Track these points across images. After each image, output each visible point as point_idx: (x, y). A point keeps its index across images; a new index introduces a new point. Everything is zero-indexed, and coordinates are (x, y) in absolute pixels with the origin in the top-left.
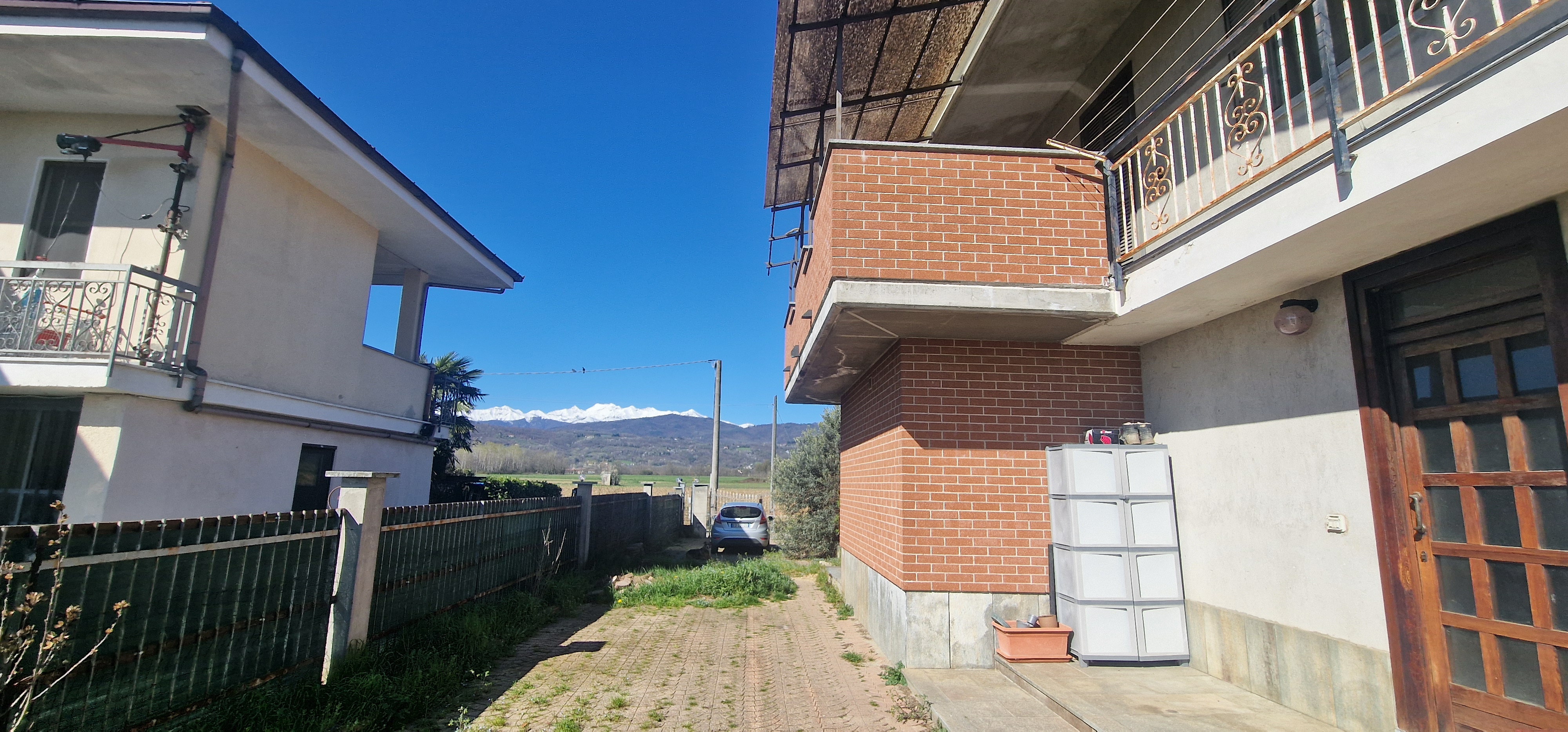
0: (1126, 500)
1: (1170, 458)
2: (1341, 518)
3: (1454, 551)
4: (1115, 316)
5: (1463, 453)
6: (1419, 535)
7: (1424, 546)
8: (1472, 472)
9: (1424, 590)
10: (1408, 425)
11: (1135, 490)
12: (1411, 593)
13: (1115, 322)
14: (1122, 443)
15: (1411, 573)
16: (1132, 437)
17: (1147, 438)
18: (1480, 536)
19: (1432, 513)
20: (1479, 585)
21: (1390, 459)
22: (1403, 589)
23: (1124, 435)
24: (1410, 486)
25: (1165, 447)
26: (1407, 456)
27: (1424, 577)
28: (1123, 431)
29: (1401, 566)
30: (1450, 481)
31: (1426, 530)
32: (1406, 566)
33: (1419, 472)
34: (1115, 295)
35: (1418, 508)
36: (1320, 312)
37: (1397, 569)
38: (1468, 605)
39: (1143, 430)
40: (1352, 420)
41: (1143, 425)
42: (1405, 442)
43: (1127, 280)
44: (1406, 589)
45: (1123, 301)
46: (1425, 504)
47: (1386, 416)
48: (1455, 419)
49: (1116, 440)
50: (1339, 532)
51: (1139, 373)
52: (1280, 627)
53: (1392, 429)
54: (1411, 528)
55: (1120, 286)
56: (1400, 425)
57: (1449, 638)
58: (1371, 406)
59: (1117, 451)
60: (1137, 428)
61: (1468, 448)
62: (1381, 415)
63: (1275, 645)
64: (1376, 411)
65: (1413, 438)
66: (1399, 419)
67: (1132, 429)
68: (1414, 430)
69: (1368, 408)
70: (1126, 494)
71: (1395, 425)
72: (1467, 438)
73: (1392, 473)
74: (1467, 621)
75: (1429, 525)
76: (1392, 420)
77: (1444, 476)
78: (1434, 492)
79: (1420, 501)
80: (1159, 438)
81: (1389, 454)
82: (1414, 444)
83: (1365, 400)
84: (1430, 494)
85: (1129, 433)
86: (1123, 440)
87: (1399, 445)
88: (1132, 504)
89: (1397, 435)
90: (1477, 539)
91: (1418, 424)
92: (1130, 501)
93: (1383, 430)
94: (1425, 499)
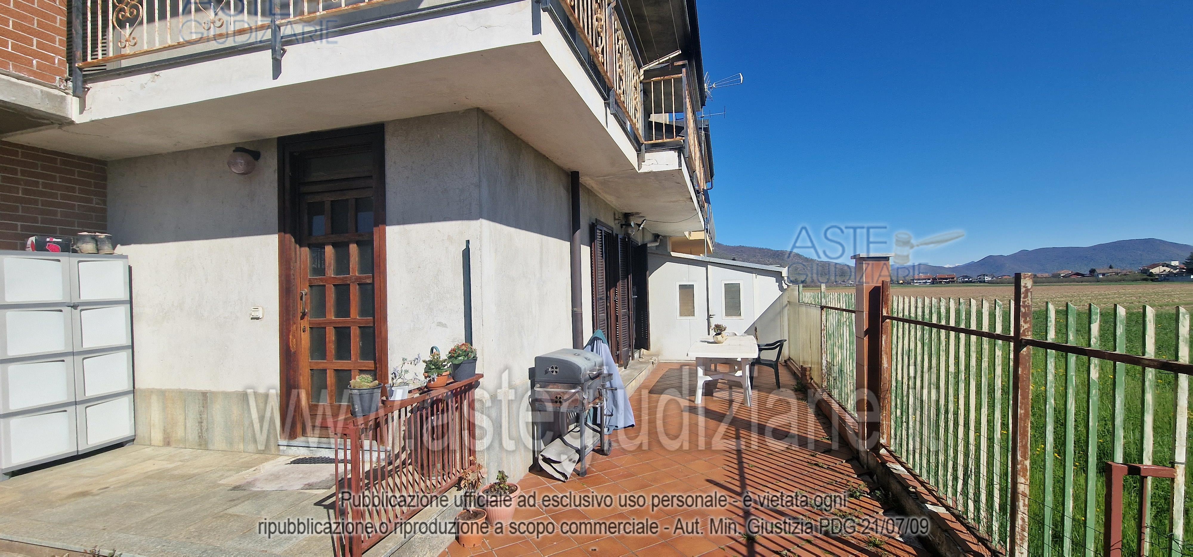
0: (75, 307)
1: (130, 268)
2: (260, 309)
3: (319, 324)
4: (72, 123)
5: (330, 264)
6: (304, 315)
7: (305, 323)
8: (333, 276)
9: (302, 350)
10: (305, 246)
11: (85, 296)
12: (295, 353)
13: (71, 128)
14: (75, 251)
15: (296, 341)
16: (89, 247)
17: (107, 248)
18: (333, 313)
19: (311, 302)
20: (330, 342)
21: (292, 268)
22: (291, 351)
23: (79, 245)
24: (302, 286)
25: (126, 257)
26: (302, 266)
27: (303, 342)
28: (78, 240)
29: (291, 337)
30: (322, 281)
31: (307, 313)
32: (294, 336)
33: (307, 277)
34: (73, 102)
35: (304, 299)
36: (261, 161)
37: (289, 338)
38: (323, 356)
39: (102, 240)
40: (272, 241)
41: (103, 236)
42: (302, 257)
43: (89, 89)
44: (293, 351)
45: (82, 108)
46: (308, 296)
47: (293, 240)
48: (328, 244)
49: (68, 248)
50: (258, 319)
51: (105, 187)
52: (213, 393)
53: (296, 248)
54: (299, 312)
55: (80, 93)
56: (301, 246)
57: (312, 376)
58: (285, 233)
59: (66, 259)
60: (95, 240)
61: (332, 261)
62: (290, 238)
63: (207, 407)
64: (288, 236)
65: (306, 255)
66: (300, 242)
67: (88, 239)
68: (307, 249)
69: (283, 234)
70: (76, 300)
71: (298, 246)
72: (333, 256)
73: (292, 277)
74: (321, 364)
75: (309, 309)
76: (296, 242)
77: (319, 279)
78: (314, 288)
79: (305, 295)
80: (120, 249)
81: (292, 264)
82: (307, 259)
83: (282, 229)
84: (311, 290)
85: (84, 242)
86: (77, 249)
87: (298, 259)
88: (81, 310)
89: (298, 253)
90: (331, 316)
91: (309, 246)
92: (79, 308)
93: (290, 249)
94: (309, 293)
